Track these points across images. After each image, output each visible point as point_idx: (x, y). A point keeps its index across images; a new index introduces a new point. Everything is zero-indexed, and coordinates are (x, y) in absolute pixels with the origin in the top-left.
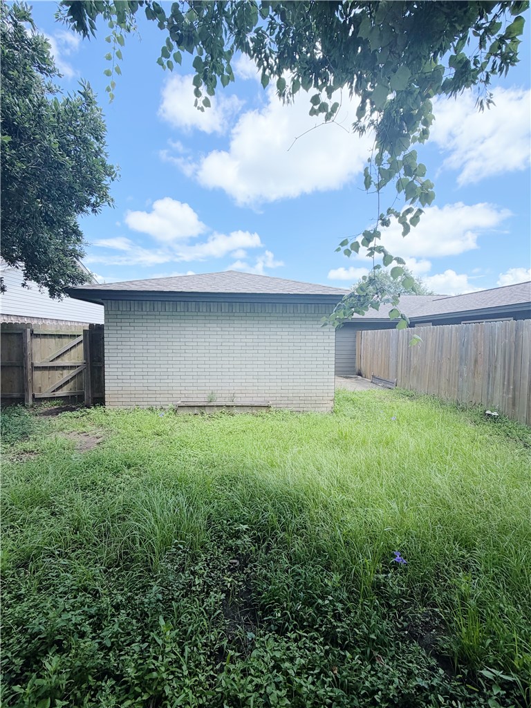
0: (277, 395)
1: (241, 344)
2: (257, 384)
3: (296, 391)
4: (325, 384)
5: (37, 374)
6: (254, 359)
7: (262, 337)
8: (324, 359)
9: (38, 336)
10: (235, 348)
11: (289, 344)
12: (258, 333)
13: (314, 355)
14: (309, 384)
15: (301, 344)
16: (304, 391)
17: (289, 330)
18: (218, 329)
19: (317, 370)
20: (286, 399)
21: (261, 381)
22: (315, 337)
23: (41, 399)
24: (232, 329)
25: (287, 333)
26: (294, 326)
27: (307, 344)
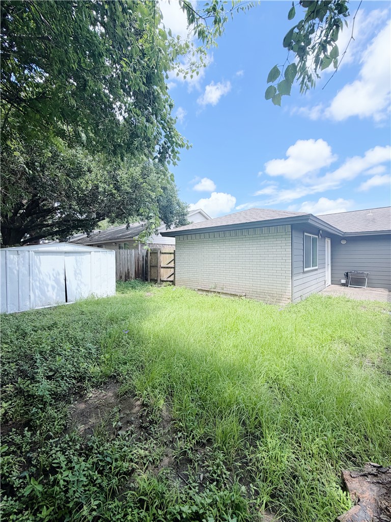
0: (250, 290)
1: (230, 256)
2: (238, 281)
3: (262, 289)
4: (283, 285)
5: (162, 270)
6: (236, 265)
7: (240, 251)
8: (282, 266)
9: (162, 253)
10: (226, 258)
11: (257, 256)
12: (239, 249)
13: (274, 263)
14: (271, 284)
15: (265, 256)
16: (268, 289)
17: (257, 246)
18: (219, 247)
19: (277, 274)
20: (256, 293)
21: (240, 279)
22: (275, 250)
23: (163, 281)
24: (225, 247)
25: (255, 248)
26: (260, 243)
27: (270, 256)
